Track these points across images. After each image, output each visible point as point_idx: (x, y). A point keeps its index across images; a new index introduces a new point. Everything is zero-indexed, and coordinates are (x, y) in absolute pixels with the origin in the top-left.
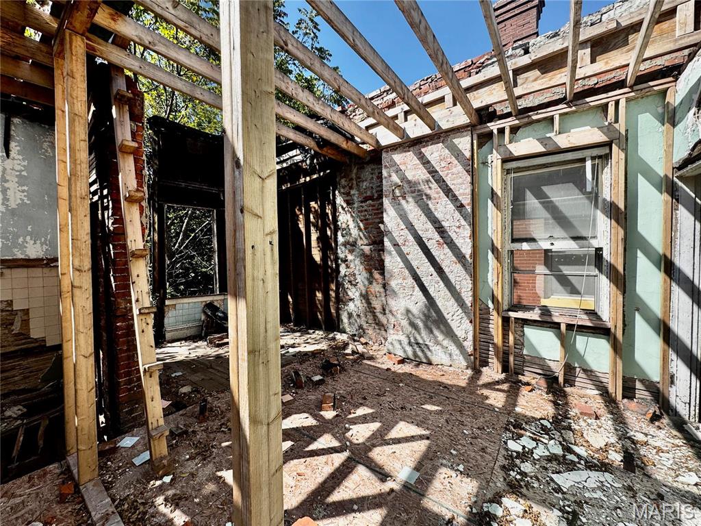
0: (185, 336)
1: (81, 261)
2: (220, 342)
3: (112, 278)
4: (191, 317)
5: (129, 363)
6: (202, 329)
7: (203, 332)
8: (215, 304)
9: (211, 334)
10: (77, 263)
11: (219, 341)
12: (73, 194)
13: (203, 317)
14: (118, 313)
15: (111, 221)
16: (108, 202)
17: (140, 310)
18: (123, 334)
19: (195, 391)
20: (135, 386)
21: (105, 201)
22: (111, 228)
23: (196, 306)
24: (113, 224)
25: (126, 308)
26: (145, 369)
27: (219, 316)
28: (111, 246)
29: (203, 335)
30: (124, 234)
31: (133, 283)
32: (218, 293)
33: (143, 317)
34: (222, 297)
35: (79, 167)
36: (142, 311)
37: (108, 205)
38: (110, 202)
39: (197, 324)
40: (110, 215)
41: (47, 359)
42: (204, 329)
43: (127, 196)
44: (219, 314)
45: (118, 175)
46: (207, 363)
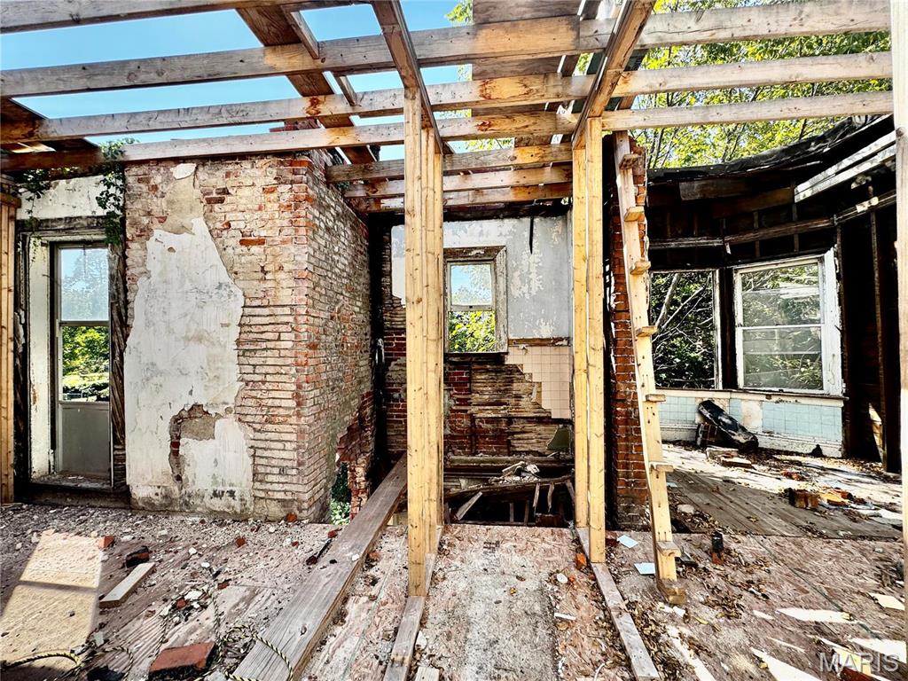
0: (673, 439)
1: (596, 340)
2: (728, 460)
3: (613, 359)
4: (682, 417)
5: (627, 455)
6: (697, 436)
7: (699, 439)
8: (716, 403)
9: (711, 444)
10: (592, 343)
11: (725, 457)
12: (590, 275)
13: (698, 419)
14: (619, 398)
15: (613, 298)
16: (610, 278)
17: (647, 396)
18: (622, 420)
19: (699, 516)
20: (632, 482)
21: (607, 277)
22: (613, 306)
23: (689, 403)
24: (615, 301)
25: (625, 392)
26: (652, 466)
27: (724, 422)
28: (612, 325)
29: (699, 443)
30: (628, 311)
31: (639, 365)
32: (721, 388)
33: (649, 405)
34: (727, 395)
35: (595, 247)
36: (650, 399)
37: (610, 281)
38: (613, 279)
39: (688, 426)
40: (612, 291)
41: (551, 430)
42: (701, 435)
43: (634, 268)
44: (724, 420)
45: (622, 247)
46: (710, 483)
